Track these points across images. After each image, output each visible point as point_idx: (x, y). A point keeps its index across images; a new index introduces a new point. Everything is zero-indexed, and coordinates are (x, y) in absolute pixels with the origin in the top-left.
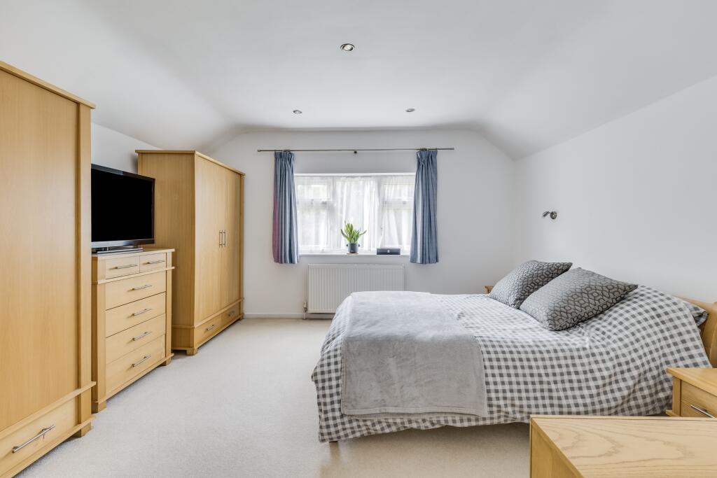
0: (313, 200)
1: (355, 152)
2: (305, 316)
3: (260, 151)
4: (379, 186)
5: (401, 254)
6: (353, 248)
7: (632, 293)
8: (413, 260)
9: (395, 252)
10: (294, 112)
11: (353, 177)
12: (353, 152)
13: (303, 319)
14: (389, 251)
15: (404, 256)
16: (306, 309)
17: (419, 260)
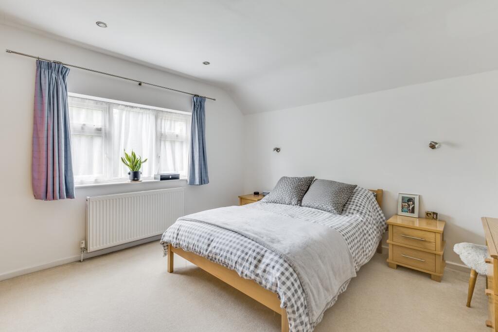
0: (84, 125)
1: (140, 84)
2: (82, 256)
3: (8, 51)
4: (156, 118)
5: (180, 178)
6: (135, 176)
7: (355, 190)
8: (192, 182)
9: (175, 178)
10: (98, 23)
11: (132, 107)
12: (138, 83)
13: (80, 261)
14: (170, 177)
15: (182, 180)
16: (86, 248)
17: (197, 181)
